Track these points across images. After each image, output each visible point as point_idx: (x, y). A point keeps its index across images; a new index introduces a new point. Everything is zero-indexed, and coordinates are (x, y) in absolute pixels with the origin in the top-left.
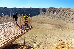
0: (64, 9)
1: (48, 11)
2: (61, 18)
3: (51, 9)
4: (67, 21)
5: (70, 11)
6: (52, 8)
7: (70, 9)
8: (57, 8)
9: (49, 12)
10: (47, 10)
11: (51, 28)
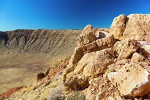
0: (45, 32)
1: (14, 37)
2: (42, 50)
3: (20, 34)
4: (51, 53)
5: (55, 34)
6: (22, 31)
7: (55, 31)
8: (32, 31)
9: (15, 39)
10: (10, 35)
11: (16, 77)
